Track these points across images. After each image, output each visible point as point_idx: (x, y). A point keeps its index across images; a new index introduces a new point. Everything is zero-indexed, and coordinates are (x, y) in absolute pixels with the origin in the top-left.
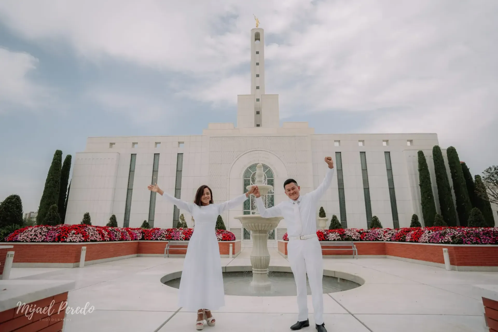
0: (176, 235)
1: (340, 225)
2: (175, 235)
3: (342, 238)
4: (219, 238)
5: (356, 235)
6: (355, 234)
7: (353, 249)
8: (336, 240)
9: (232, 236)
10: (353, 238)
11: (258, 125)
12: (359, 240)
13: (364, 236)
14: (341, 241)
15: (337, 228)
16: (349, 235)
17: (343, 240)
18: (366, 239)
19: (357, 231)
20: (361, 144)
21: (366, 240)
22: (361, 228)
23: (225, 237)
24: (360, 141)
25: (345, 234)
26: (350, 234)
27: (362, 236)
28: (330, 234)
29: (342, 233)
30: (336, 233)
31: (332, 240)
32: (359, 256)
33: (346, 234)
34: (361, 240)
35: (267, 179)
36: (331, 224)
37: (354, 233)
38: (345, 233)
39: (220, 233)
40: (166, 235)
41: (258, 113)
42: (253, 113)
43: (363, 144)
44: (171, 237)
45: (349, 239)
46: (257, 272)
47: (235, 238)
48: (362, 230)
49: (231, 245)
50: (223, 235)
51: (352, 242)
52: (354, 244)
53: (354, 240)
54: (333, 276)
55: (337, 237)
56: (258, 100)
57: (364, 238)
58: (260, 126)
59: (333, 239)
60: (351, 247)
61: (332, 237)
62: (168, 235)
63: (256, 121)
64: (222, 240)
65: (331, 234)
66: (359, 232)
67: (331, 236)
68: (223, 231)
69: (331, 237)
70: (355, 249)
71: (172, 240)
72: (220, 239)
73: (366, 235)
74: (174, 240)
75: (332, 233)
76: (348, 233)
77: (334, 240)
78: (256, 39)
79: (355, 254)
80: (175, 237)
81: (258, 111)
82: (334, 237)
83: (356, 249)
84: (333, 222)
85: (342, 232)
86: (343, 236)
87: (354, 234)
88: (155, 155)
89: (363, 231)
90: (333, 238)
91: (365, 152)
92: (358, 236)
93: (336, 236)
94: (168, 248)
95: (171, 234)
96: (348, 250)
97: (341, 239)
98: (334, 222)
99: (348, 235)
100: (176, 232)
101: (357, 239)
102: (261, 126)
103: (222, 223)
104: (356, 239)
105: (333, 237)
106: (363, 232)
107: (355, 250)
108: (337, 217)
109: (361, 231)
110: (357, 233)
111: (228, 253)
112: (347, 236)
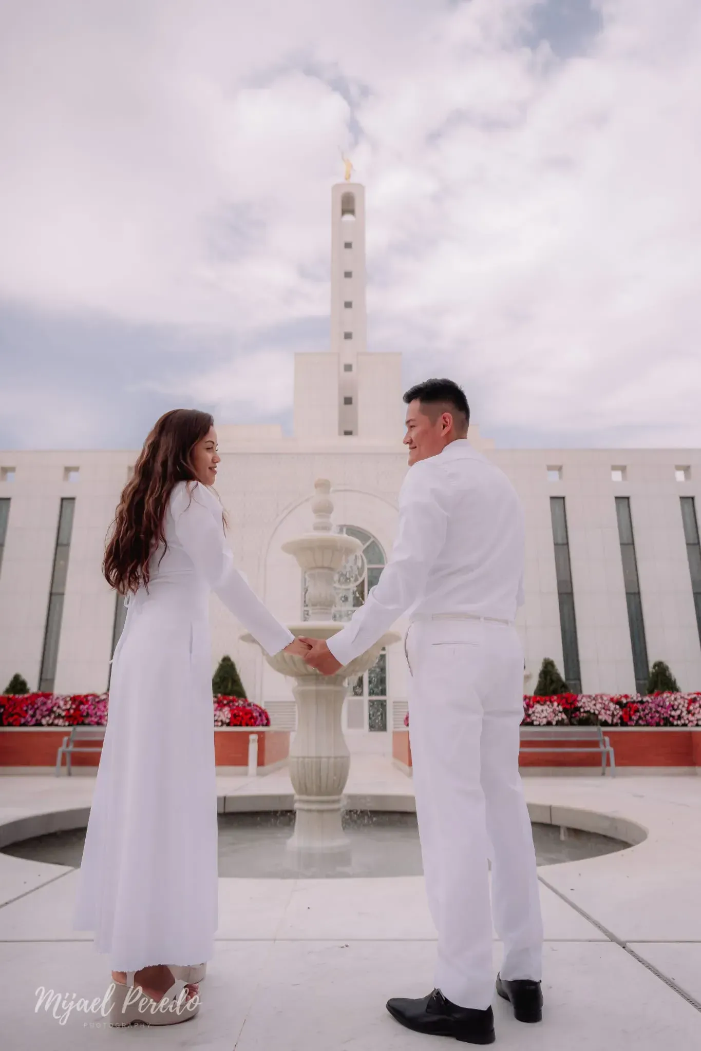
0: (96, 709)
1: (564, 686)
2: (94, 712)
3: (570, 718)
4: (220, 719)
5: (609, 710)
6: (606, 708)
7: (602, 748)
8: (554, 723)
9: (260, 715)
10: (600, 717)
11: (348, 433)
12: (619, 725)
13: (632, 713)
14: (567, 725)
15: (555, 692)
16: (589, 712)
17: (572, 724)
18: (637, 721)
19: (612, 700)
20: (617, 476)
21: (637, 724)
22: (623, 693)
23: (239, 716)
24: (614, 468)
25: (578, 709)
26: (594, 707)
27: (625, 713)
28: (535, 706)
29: (571, 704)
30: (553, 706)
31: (542, 724)
32: (620, 769)
33: (581, 707)
34: (623, 724)
35: (366, 566)
36: (540, 683)
37: (604, 704)
38: (579, 705)
39: (224, 705)
40: (68, 710)
41: (348, 401)
42: (335, 400)
43: (624, 477)
44: (82, 716)
45: (590, 720)
46: (306, 807)
47: (267, 719)
48: (626, 696)
49: (254, 738)
50: (231, 711)
51: (599, 730)
52: (605, 733)
53: (605, 724)
54: (547, 821)
55: (556, 715)
56: (348, 368)
57: (630, 719)
58: (354, 433)
59: (545, 721)
60: (595, 744)
61: (542, 717)
62: (72, 711)
63: (342, 419)
64: (228, 725)
65: (538, 707)
66: (618, 702)
67: (538, 713)
68: (234, 701)
69: (538, 715)
70: (607, 748)
71: (83, 724)
72: (222, 721)
73: (637, 711)
74: (89, 724)
75: (542, 705)
76: (586, 704)
77: (549, 724)
78: (344, 212)
79: (608, 764)
80: (91, 716)
81: (348, 395)
82: (547, 715)
83: (611, 750)
84: (545, 678)
85: (571, 701)
86: (572, 713)
87: (604, 708)
88: (64, 501)
89: (629, 700)
90: (545, 717)
91: (628, 498)
92: (615, 713)
93: (555, 713)
94: (71, 748)
95: (82, 707)
96: (586, 753)
97: (566, 721)
98: (548, 678)
99: (588, 709)
100: (98, 702)
101: (612, 721)
102: (357, 434)
103: (236, 681)
104: (610, 721)
105: (543, 715)
106: (627, 703)
107: (608, 754)
108: (556, 663)
109: (624, 701)
110: (612, 706)
111: (244, 762)
112: (585, 712)
